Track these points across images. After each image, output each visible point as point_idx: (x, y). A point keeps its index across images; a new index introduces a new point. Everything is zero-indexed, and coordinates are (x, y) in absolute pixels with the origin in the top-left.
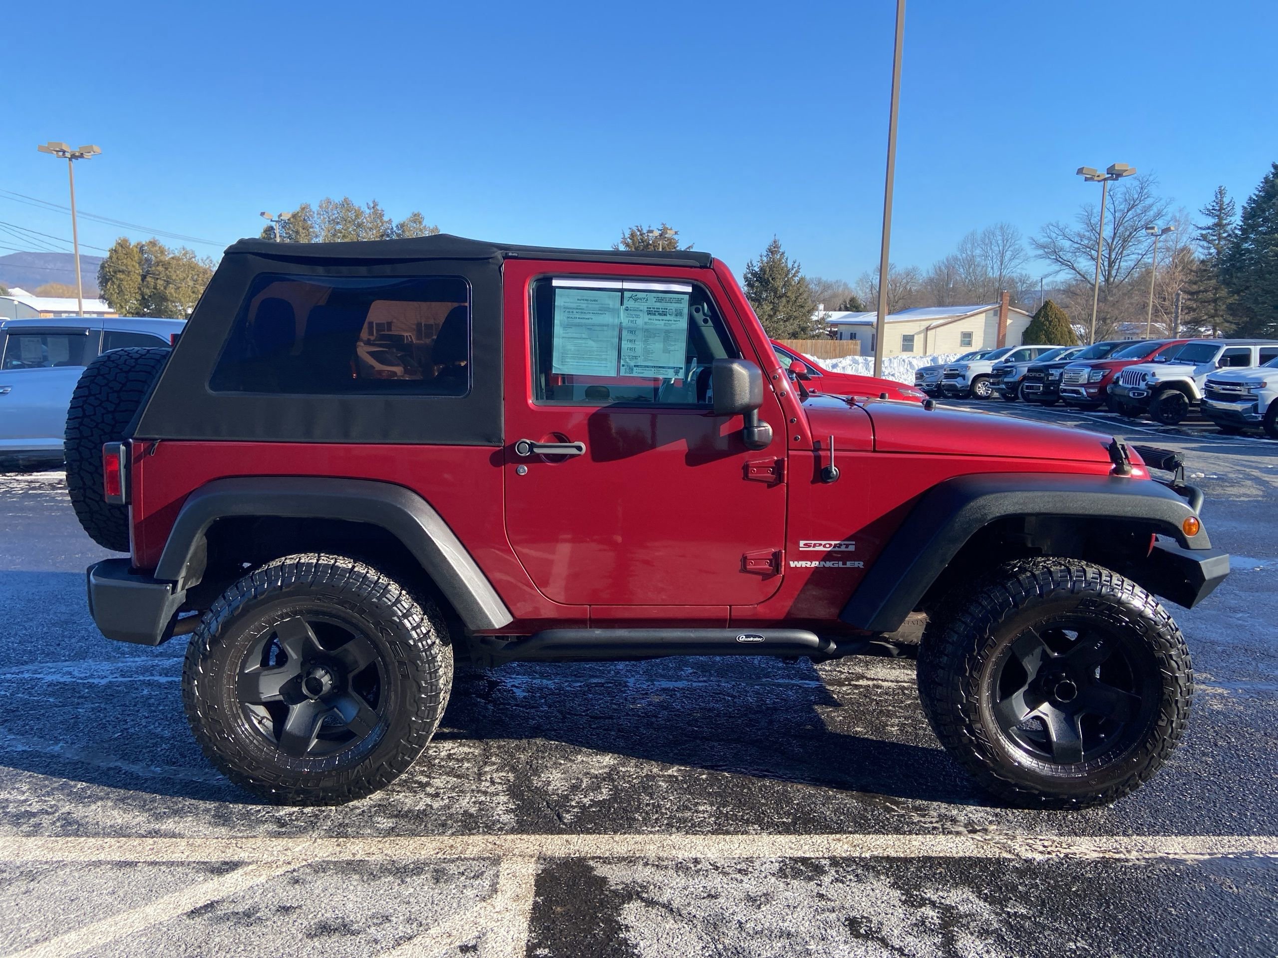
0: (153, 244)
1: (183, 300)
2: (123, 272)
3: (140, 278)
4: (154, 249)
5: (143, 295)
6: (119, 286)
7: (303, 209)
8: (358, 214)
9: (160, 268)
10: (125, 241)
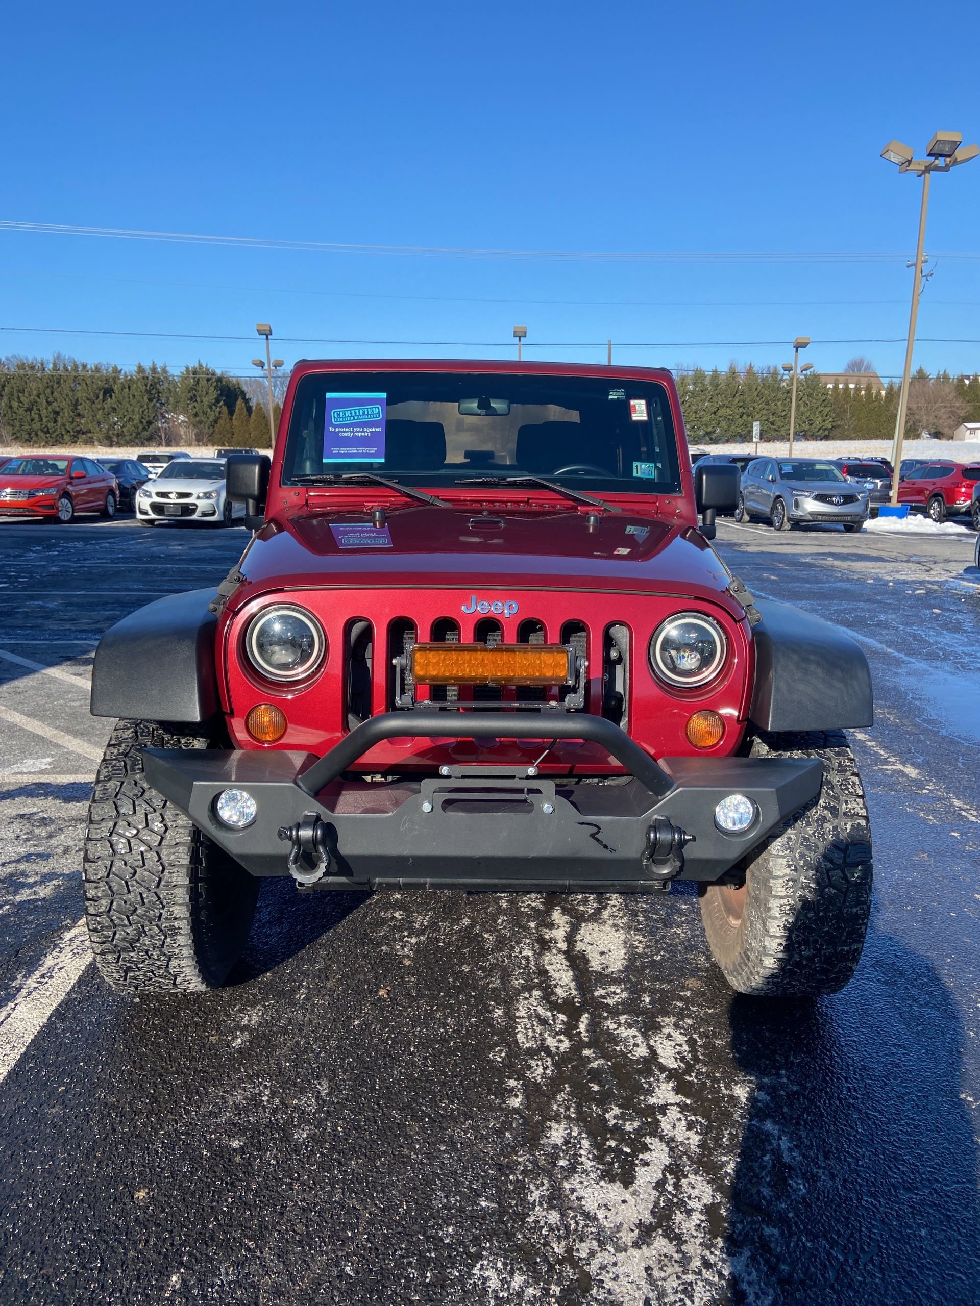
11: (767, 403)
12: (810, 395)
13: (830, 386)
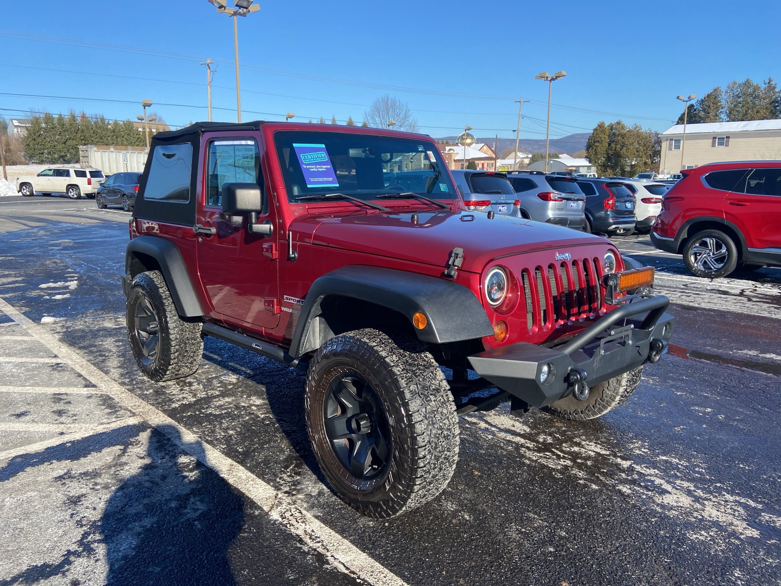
0: (618, 123)
1: (630, 156)
2: (598, 142)
3: (607, 145)
4: (618, 127)
5: (608, 154)
6: (595, 150)
7: (715, 90)
8: (756, 88)
9: (620, 138)
10: (603, 123)
11: (101, 138)
12: (128, 135)
13: (140, 129)
